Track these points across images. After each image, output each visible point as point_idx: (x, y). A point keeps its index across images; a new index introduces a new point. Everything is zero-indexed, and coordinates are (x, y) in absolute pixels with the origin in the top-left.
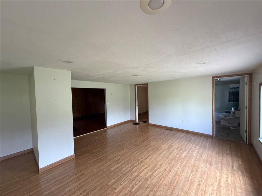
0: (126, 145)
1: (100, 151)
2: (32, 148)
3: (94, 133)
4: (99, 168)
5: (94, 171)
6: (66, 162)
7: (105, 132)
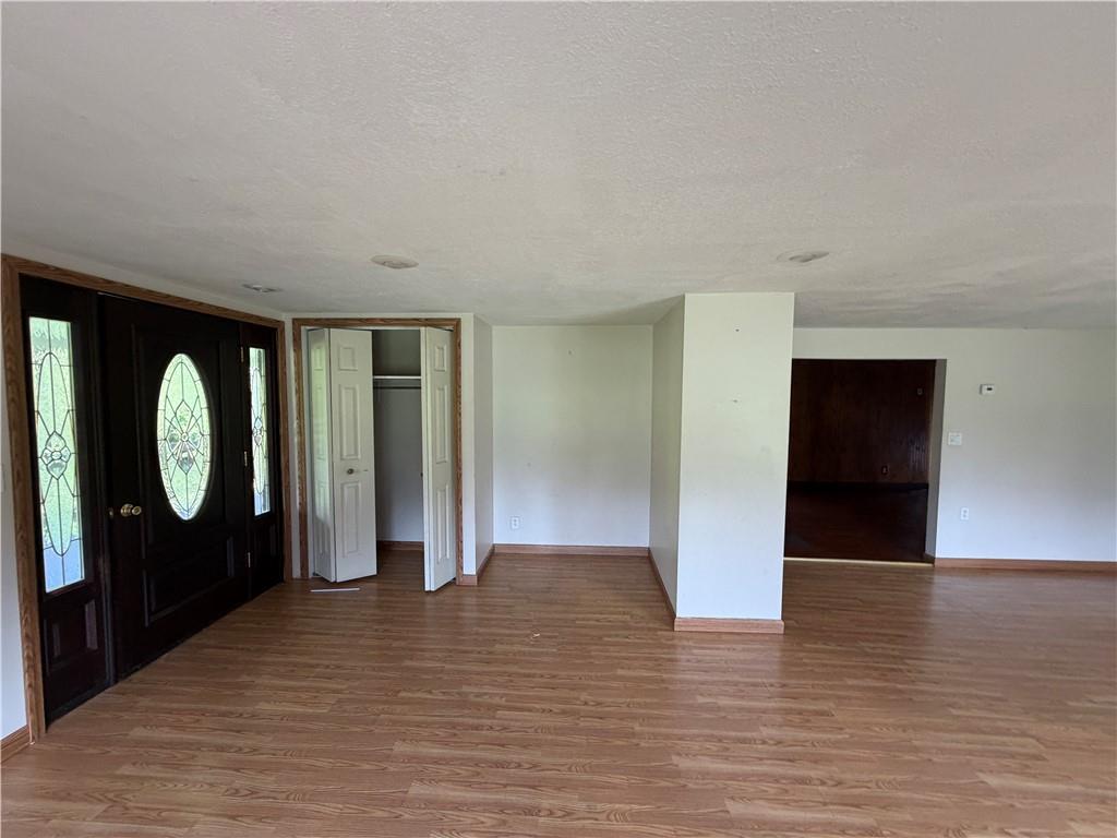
0: (1089, 705)
1: (902, 658)
2: (647, 546)
3: (861, 566)
4: (900, 730)
5: (877, 729)
6: (752, 637)
7: (924, 579)
